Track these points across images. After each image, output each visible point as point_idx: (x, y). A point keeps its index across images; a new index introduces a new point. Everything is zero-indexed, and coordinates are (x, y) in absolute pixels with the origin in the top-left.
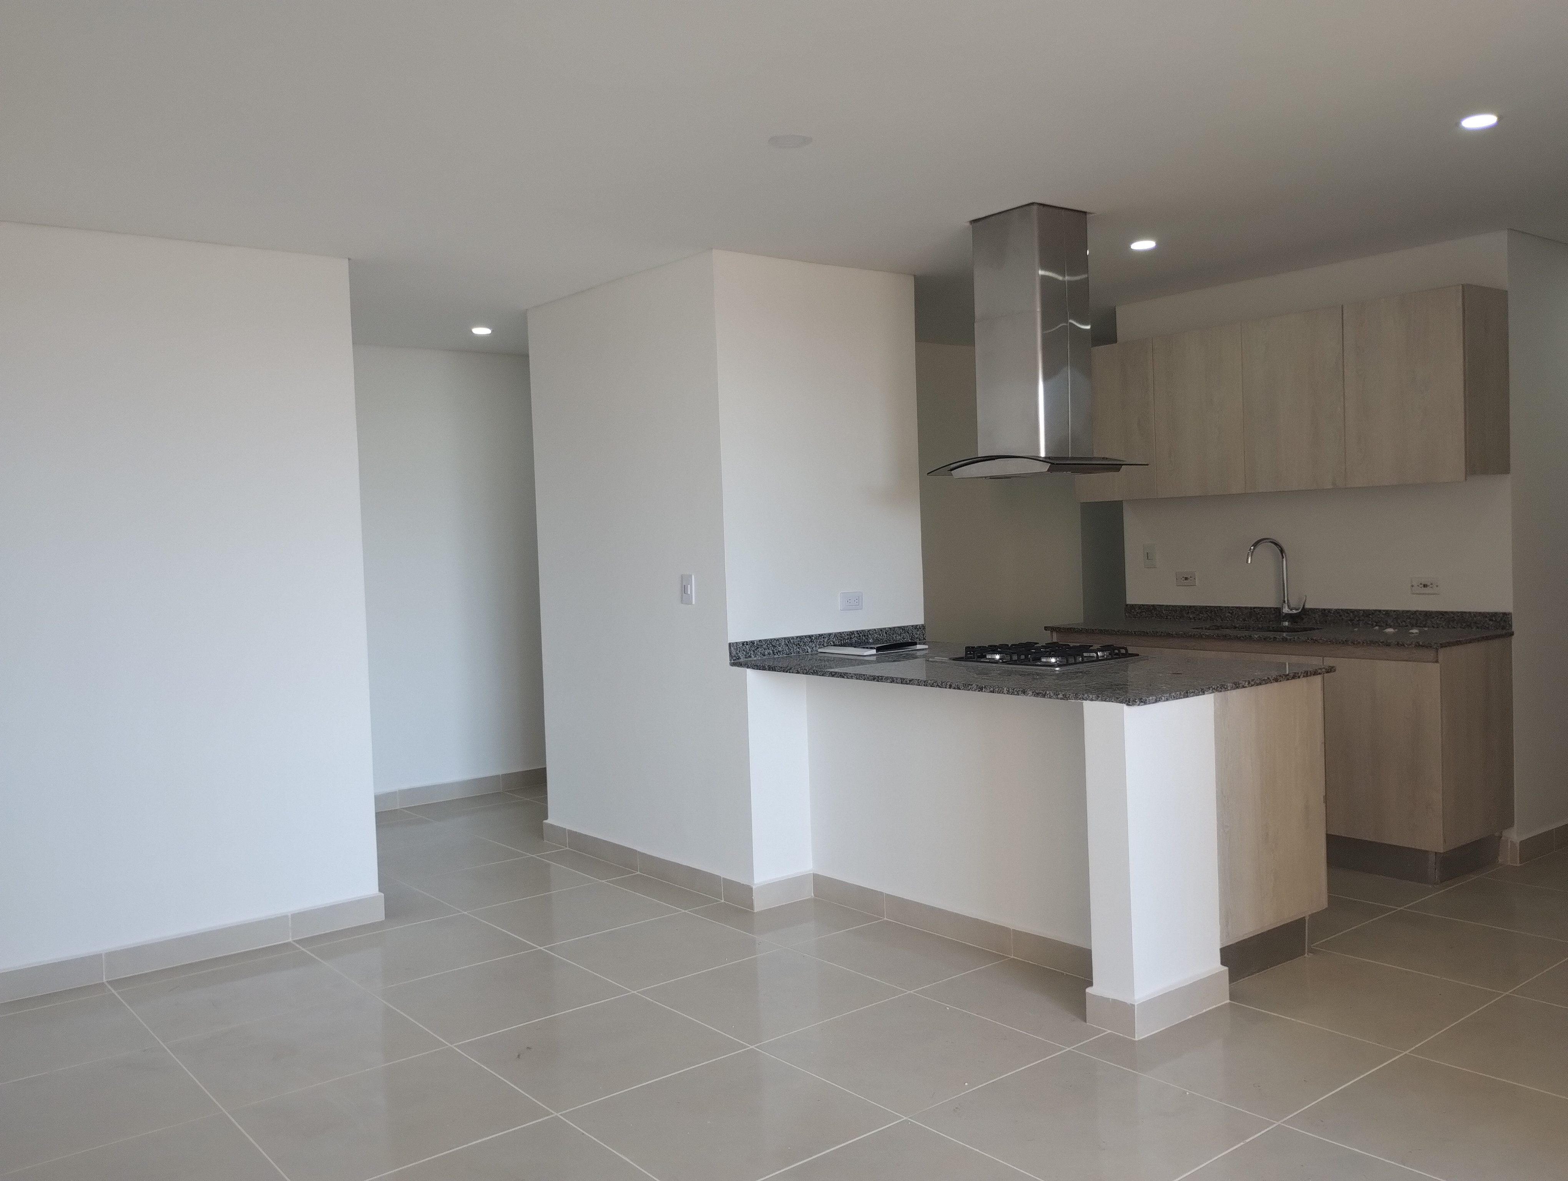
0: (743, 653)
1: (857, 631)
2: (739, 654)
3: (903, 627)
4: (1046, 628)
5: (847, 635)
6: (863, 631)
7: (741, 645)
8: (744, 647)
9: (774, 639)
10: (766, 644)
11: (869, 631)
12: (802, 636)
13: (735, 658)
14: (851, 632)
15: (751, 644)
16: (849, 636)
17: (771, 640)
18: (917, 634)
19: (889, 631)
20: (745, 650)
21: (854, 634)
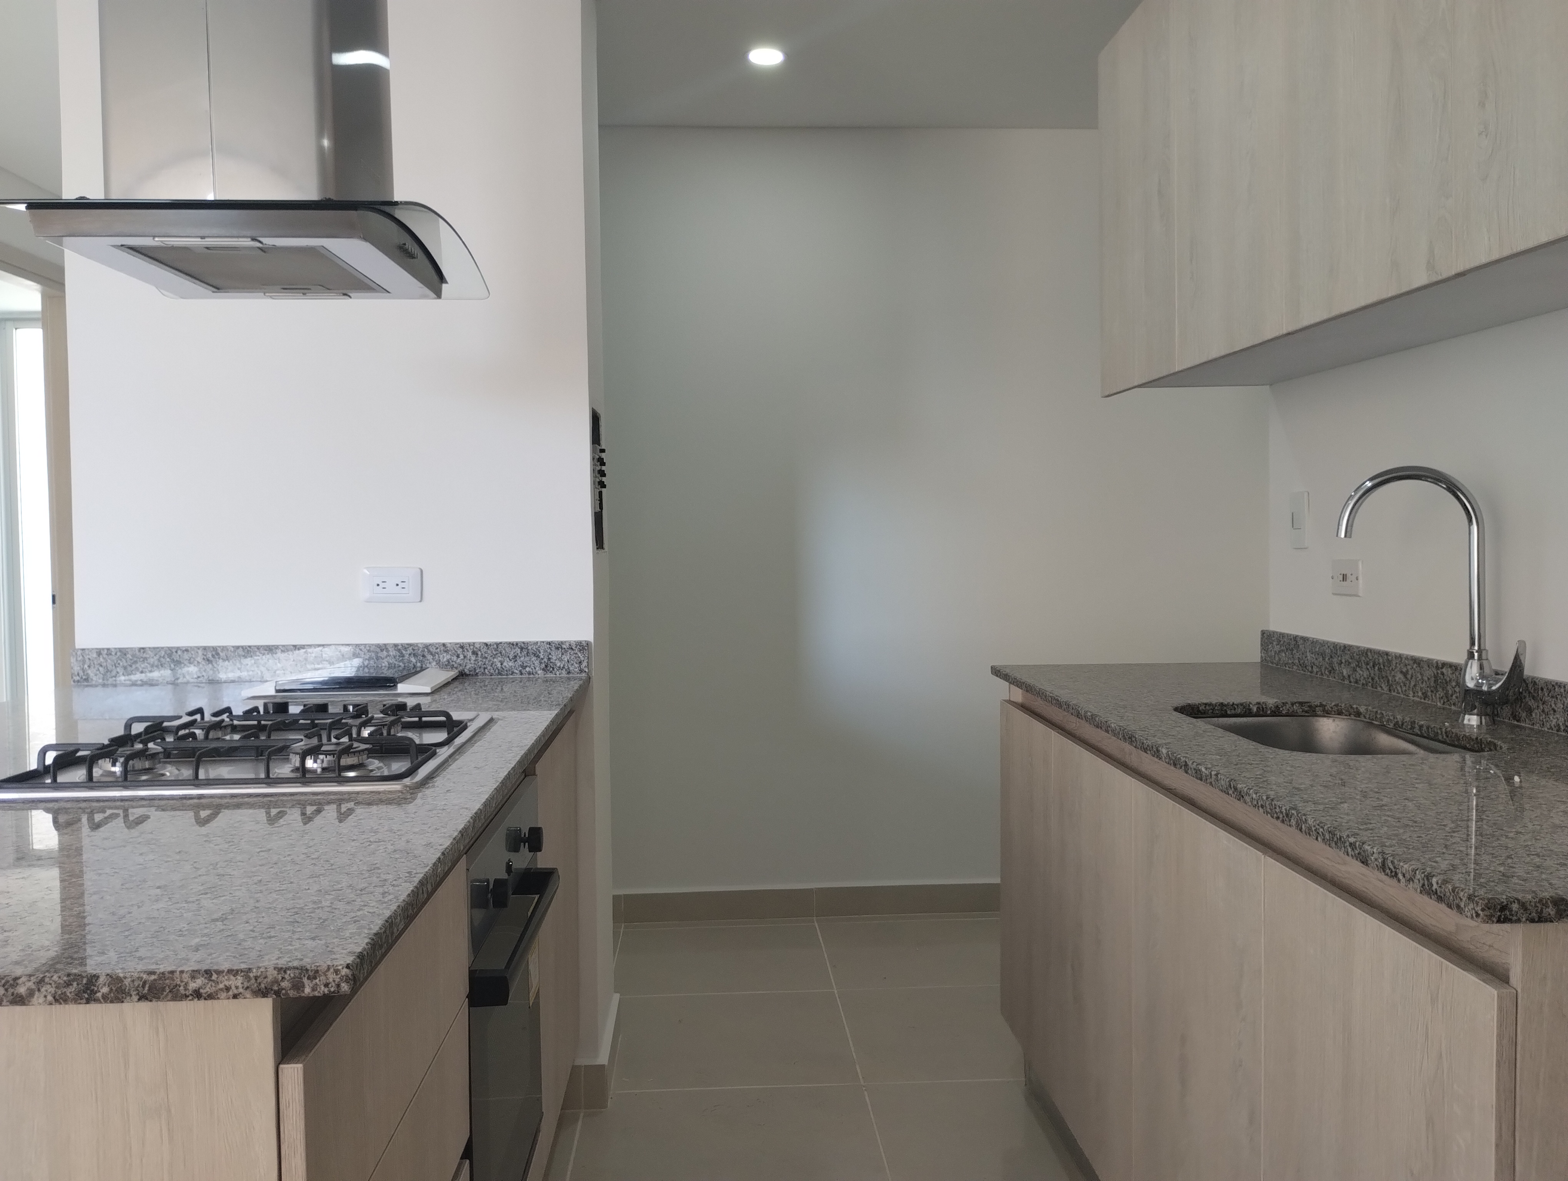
0: (99, 670)
1: (396, 645)
2: (89, 672)
3: (524, 643)
4: (996, 672)
5: (369, 651)
6: (410, 645)
7: (95, 655)
8: (101, 659)
9: (178, 648)
10: (158, 656)
11: (427, 646)
12: (250, 647)
13: (77, 678)
14: (378, 646)
15: (119, 654)
16: (373, 655)
17: (170, 649)
18: (561, 660)
19: (485, 650)
20: (104, 664)
21: (388, 651)
